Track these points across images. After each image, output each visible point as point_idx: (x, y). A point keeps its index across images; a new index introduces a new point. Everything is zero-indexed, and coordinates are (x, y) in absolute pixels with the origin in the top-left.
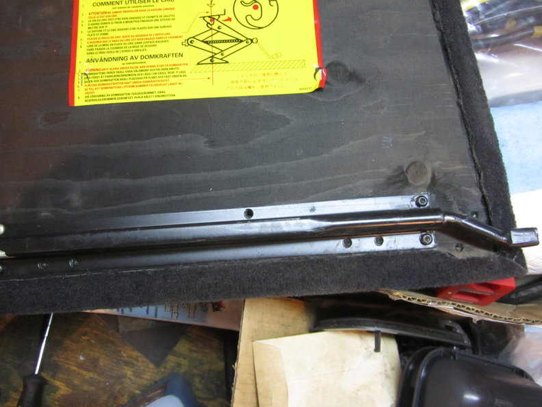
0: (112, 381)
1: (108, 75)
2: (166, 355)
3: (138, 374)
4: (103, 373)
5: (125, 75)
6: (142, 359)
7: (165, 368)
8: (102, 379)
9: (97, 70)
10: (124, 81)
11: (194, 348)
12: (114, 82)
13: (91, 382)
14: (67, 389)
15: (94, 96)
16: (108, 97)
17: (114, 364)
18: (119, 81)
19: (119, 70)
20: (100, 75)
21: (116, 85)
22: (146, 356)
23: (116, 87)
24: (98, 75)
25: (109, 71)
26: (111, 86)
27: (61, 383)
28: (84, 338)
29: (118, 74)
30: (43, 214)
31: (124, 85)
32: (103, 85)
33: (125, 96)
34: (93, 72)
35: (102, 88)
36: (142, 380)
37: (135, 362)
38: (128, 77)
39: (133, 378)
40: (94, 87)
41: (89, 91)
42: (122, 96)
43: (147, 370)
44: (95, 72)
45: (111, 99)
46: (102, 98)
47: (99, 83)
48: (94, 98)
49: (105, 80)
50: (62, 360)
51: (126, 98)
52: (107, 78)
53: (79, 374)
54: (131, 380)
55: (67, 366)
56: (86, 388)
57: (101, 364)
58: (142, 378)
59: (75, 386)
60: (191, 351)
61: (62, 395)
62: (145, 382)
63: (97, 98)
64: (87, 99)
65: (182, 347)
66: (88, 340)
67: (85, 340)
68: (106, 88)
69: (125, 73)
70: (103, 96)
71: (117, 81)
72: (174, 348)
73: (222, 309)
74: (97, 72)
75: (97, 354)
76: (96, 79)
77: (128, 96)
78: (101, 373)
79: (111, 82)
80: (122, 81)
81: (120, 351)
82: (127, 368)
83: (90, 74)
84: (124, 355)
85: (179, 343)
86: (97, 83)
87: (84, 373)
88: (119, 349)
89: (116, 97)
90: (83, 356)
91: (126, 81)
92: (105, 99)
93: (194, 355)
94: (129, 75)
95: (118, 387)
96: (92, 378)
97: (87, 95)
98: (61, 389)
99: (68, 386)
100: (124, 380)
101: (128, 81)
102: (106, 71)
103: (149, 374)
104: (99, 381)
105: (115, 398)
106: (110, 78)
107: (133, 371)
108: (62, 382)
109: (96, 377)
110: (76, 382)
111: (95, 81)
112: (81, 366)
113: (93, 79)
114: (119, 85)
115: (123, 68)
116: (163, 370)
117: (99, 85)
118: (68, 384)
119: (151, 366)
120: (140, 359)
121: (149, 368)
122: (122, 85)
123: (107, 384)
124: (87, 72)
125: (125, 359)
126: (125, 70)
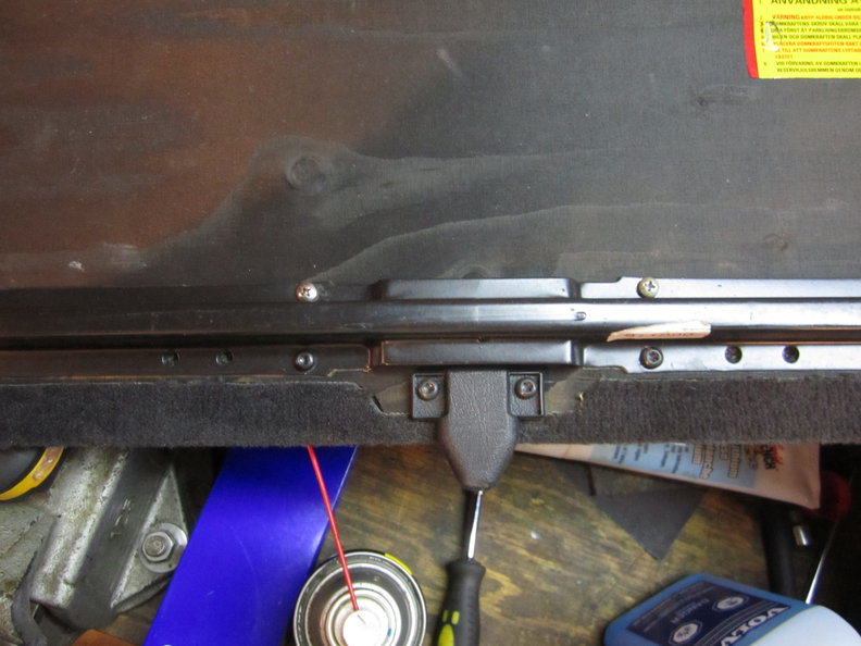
0: (586, 578)
1: (815, 27)
2: (671, 539)
3: (628, 568)
4: (570, 563)
5: (846, 30)
6: (632, 543)
7: (670, 561)
8: (569, 574)
9: (793, 17)
10: (844, 41)
11: (715, 531)
12: (825, 40)
13: (552, 578)
14: (513, 586)
15: (793, 63)
16: (819, 67)
17: (588, 550)
18: (836, 40)
19: (835, 21)
20: (800, 27)
21: (830, 47)
22: (639, 539)
23: (831, 50)
24: (796, 27)
25: (815, 20)
26: (822, 47)
27: (504, 577)
28: (534, 501)
29: (833, 27)
30: (721, 265)
31: (845, 47)
32: (806, 44)
33: (849, 67)
34: (785, 21)
35: (805, 50)
36: (634, 579)
37: (621, 548)
38: (852, 34)
39: (620, 575)
40: (792, 48)
41: (782, 53)
42: (844, 67)
43: (641, 562)
44: (791, 21)
45: (825, 70)
46: (808, 67)
47: (800, 40)
48: (793, 67)
49: (810, 37)
50: (502, 537)
51: (852, 70)
52: (815, 34)
53: (531, 562)
54: (617, 578)
55: (510, 548)
56: (544, 587)
57: (566, 547)
58: (634, 576)
59: (526, 581)
60: (709, 535)
61: (506, 597)
62: (639, 583)
63: (799, 67)
64: (780, 67)
65: (695, 526)
66: (542, 505)
67: (536, 505)
68: (812, 50)
69: (845, 27)
70: (809, 63)
71: (833, 40)
72: (683, 530)
73: (778, 465)
74: (793, 21)
75: (558, 530)
76: (792, 34)
77: (855, 67)
78: (567, 564)
79: (821, 40)
80: (840, 40)
81: (595, 527)
82: (609, 557)
83: (781, 24)
84: (602, 534)
85: (690, 520)
86: (796, 41)
87: (540, 561)
88: (594, 523)
89: (834, 67)
90: (536, 532)
91: (848, 41)
92: (813, 70)
93: (714, 541)
94: (853, 30)
95: (597, 590)
96: (552, 570)
97: (779, 60)
98: (502, 586)
99: (514, 582)
100: (606, 577)
101: (852, 40)
102: (810, 21)
103: (645, 569)
104: (566, 577)
105: (593, 607)
106: (819, 34)
107: (618, 563)
108: (504, 573)
109: (560, 569)
110: (528, 576)
111: (792, 37)
112: (533, 548)
113: (788, 34)
114: (837, 47)
115: (840, 17)
116: (666, 564)
117: (799, 44)
118: (516, 579)
119: (647, 557)
120: (628, 543)
121: (644, 560)
122: (841, 47)
123: (579, 582)
124: (776, 20)
125: (605, 541)
126: (844, 21)
